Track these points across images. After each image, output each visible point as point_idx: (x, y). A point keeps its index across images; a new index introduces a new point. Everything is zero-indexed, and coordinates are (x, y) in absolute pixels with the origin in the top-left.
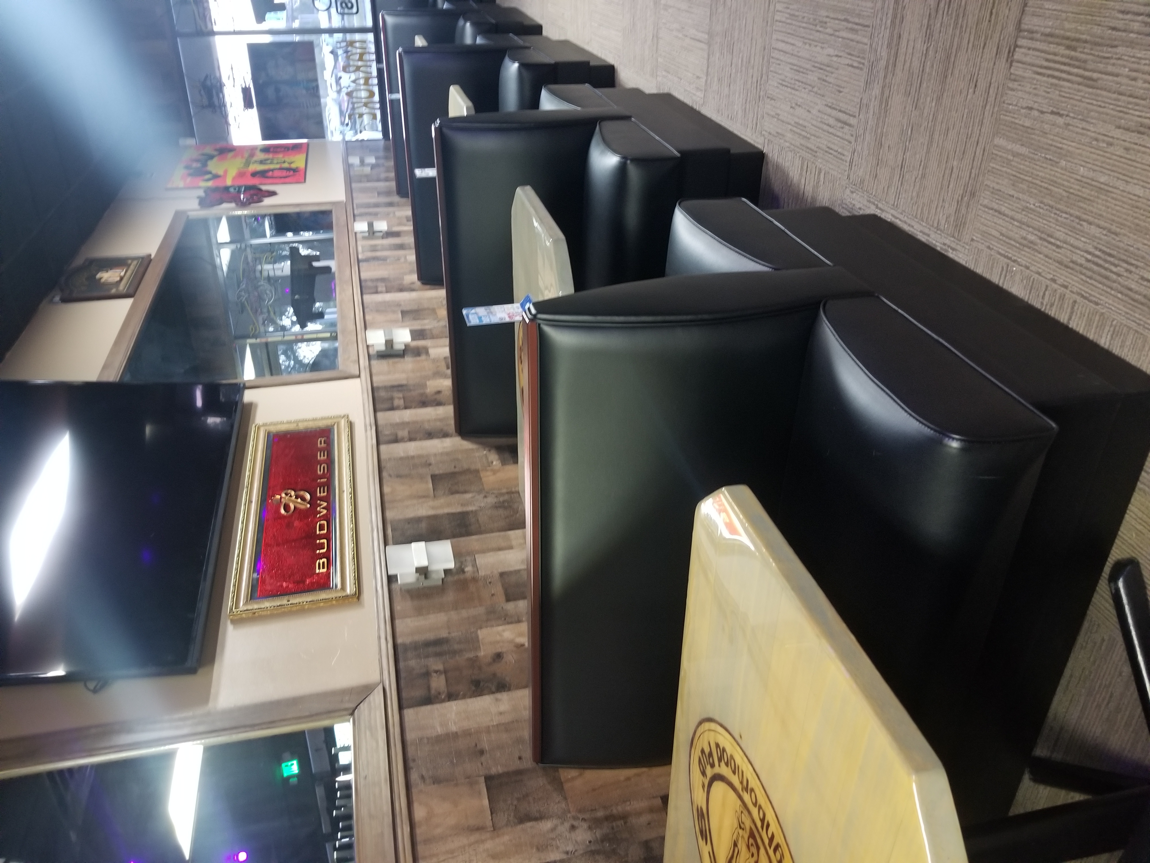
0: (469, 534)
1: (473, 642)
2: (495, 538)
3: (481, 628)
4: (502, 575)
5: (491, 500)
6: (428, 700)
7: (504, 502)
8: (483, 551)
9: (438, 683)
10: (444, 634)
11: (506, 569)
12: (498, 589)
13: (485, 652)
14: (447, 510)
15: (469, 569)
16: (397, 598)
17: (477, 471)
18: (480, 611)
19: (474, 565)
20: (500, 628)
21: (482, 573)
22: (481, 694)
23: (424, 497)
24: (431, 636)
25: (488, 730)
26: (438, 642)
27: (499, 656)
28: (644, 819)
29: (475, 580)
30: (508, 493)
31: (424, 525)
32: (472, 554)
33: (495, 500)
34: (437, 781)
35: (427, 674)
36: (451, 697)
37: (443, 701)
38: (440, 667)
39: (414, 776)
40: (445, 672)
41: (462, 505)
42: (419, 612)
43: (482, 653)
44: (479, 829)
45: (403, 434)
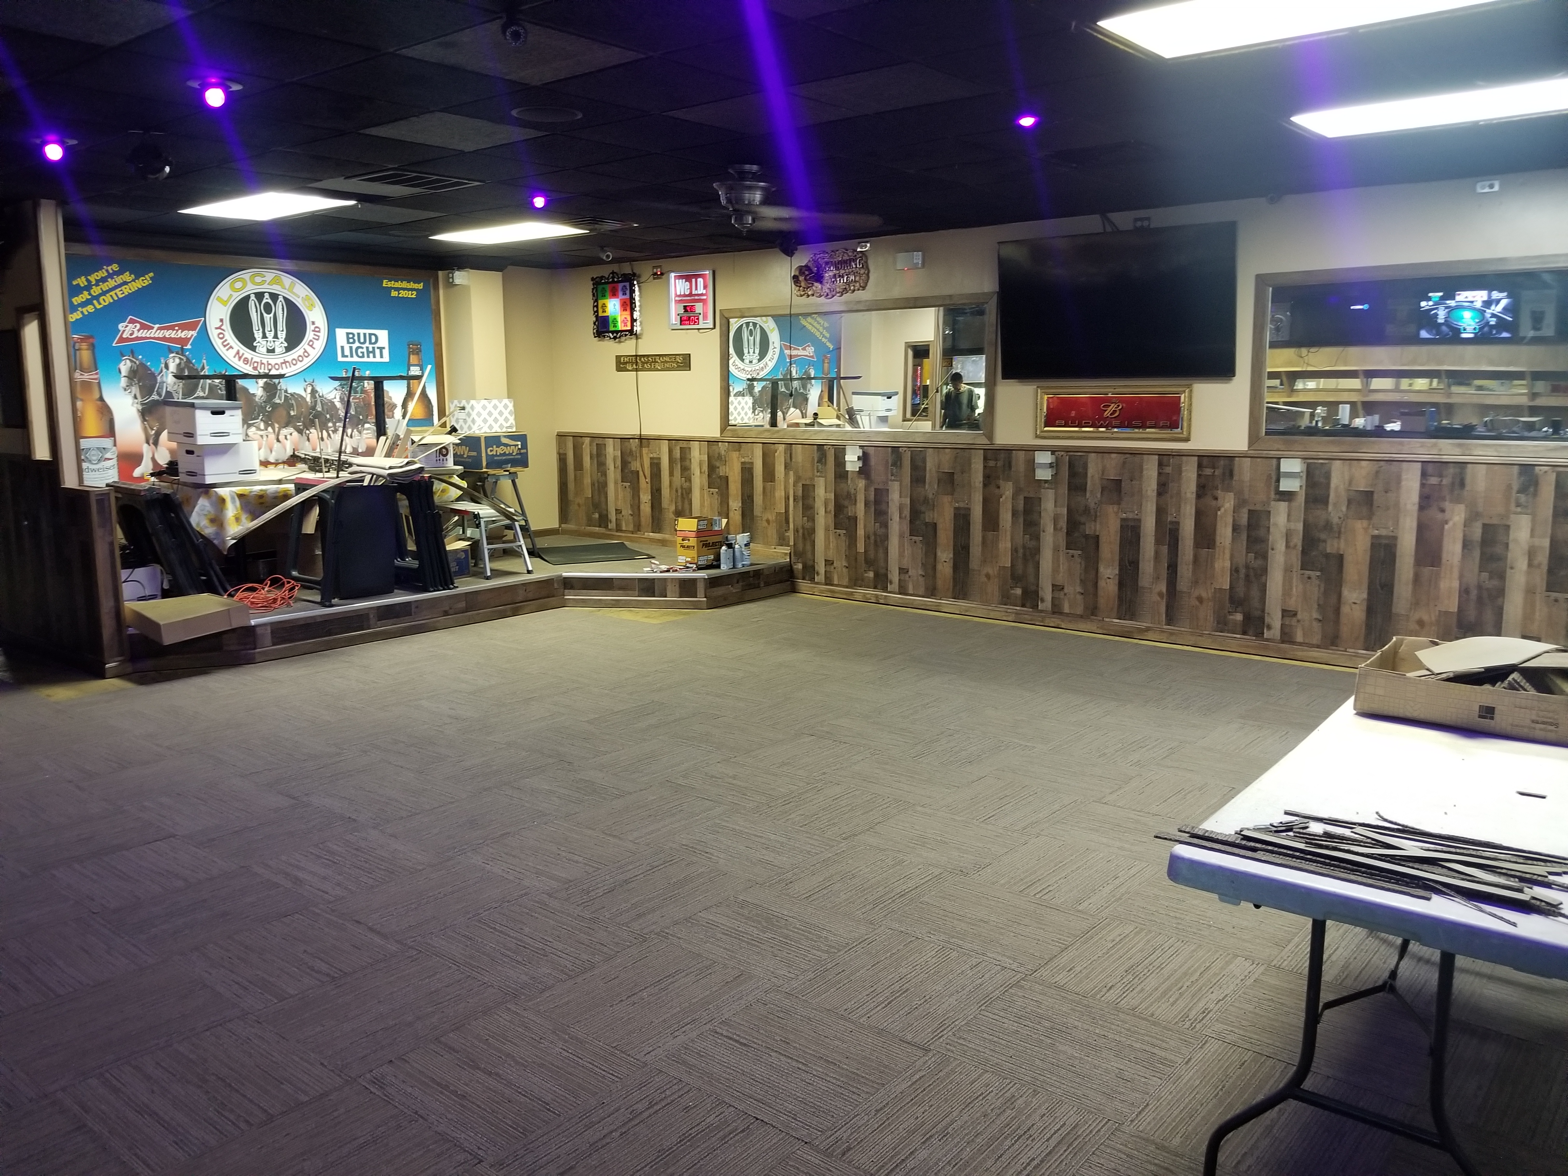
0: (1069, 489)
1: (1008, 479)
2: (1064, 500)
5: (1095, 506)
6: (985, 459)
7: (1090, 511)
8: (1056, 494)
9: (991, 463)
10: (1012, 469)
11: (1042, 501)
12: (1031, 495)
13: (1001, 483)
14: (1090, 482)
15: (1046, 485)
17: (1119, 504)
19: (1048, 488)
22: (984, 477)
24: (1013, 463)
25: (970, 477)
26: (1010, 467)
27: (999, 487)
28: (931, 516)
29: (1040, 487)
30: (1096, 515)
31: (1079, 471)
32: (1056, 489)
33: (1092, 507)
34: (956, 457)
35: (996, 460)
36: (985, 467)
37: (983, 464)
38: (998, 465)
39: (958, 451)
40: (996, 467)
41: (1090, 491)
42: (1027, 461)
43: (1001, 481)
44: (939, 468)
45: (1168, 470)
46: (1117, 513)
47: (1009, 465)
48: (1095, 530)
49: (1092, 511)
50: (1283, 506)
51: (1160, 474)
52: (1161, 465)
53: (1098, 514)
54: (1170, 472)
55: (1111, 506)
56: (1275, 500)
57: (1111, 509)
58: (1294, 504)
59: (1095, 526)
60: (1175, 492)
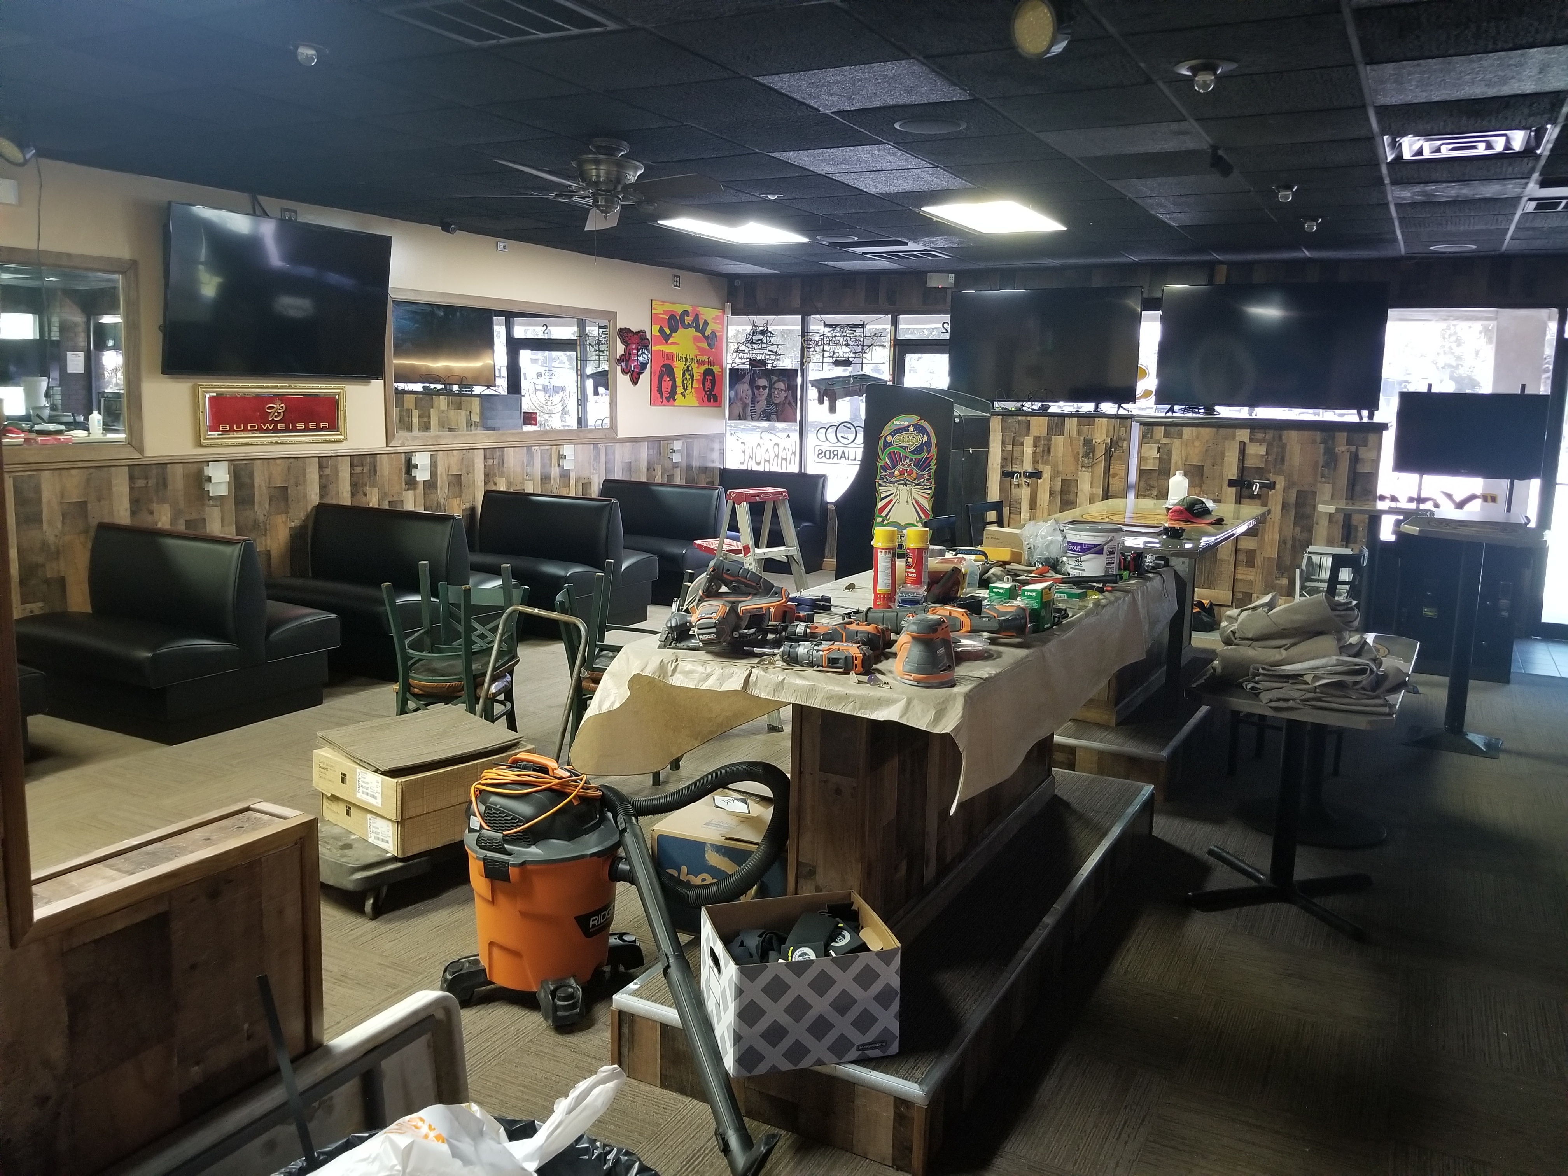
0: (236, 505)
1: (163, 501)
2: (231, 517)
3: (171, 506)
4: (205, 520)
5: (261, 518)
6: (132, 478)
7: (259, 526)
8: (222, 511)
9: (140, 483)
10: (169, 487)
11: (208, 522)
12: (194, 516)
13: (155, 507)
14: (256, 493)
15: (211, 502)
16: (195, 465)
17: (287, 513)
18: (182, 505)
19: (213, 506)
20: (169, 515)
21: (207, 509)
22: (131, 503)
23: (269, 481)
24: (169, 481)
25: (110, 504)
26: (165, 485)
27: (152, 513)
29: (203, 505)
30: (266, 529)
31: (248, 481)
32: (222, 505)
33: (261, 521)
34: (88, 480)
35: (146, 478)
36: (132, 489)
37: (130, 485)
38: (149, 485)
39: (92, 470)
40: (146, 487)
41: (260, 502)
42: (186, 477)
43: (154, 505)
45: (327, 472)
46: (285, 523)
47: (163, 483)
48: (266, 545)
49: (261, 525)
50: (411, 493)
51: (321, 476)
52: (321, 467)
53: (268, 527)
54: (327, 473)
55: (279, 516)
56: (405, 490)
57: (280, 519)
58: (418, 491)
59: (266, 541)
60: (334, 493)
